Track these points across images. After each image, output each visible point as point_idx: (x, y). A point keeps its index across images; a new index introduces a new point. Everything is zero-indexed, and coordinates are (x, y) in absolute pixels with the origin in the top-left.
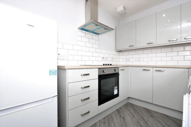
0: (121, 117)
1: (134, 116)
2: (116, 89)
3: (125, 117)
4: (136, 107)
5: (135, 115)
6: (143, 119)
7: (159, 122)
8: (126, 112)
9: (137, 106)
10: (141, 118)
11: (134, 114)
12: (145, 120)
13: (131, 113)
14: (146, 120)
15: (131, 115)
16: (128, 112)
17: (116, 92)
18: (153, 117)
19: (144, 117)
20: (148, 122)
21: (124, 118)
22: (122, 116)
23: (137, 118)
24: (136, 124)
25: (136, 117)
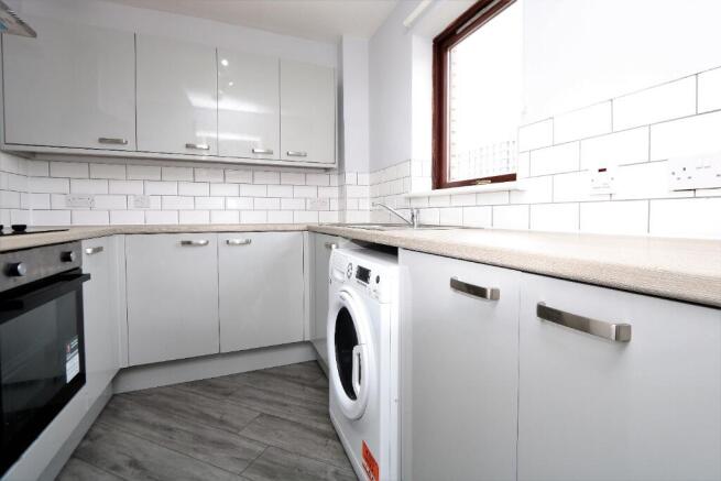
0: (116, 468)
1: (170, 429)
2: (72, 351)
3: (139, 457)
4: (161, 394)
5: (174, 425)
6: (207, 417)
7: (250, 398)
8: (130, 437)
9: (159, 391)
10: (202, 421)
11: (165, 422)
12: (214, 419)
13: (154, 426)
14: (217, 416)
15: (155, 434)
16: (139, 429)
17: (72, 369)
18: (230, 394)
19: (206, 411)
20: (225, 418)
21: (134, 464)
22: (120, 459)
23: (185, 428)
24: (195, 450)
25: (180, 427)
